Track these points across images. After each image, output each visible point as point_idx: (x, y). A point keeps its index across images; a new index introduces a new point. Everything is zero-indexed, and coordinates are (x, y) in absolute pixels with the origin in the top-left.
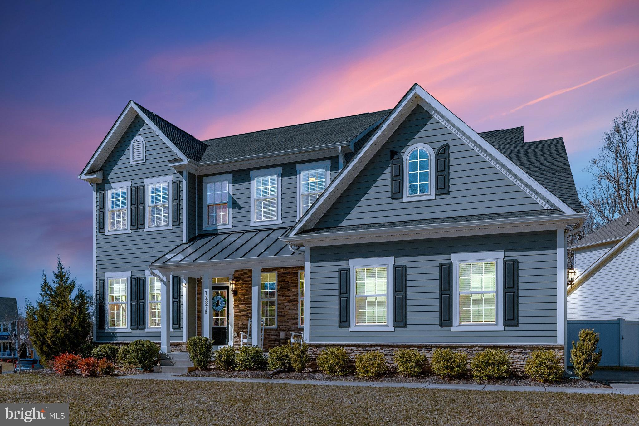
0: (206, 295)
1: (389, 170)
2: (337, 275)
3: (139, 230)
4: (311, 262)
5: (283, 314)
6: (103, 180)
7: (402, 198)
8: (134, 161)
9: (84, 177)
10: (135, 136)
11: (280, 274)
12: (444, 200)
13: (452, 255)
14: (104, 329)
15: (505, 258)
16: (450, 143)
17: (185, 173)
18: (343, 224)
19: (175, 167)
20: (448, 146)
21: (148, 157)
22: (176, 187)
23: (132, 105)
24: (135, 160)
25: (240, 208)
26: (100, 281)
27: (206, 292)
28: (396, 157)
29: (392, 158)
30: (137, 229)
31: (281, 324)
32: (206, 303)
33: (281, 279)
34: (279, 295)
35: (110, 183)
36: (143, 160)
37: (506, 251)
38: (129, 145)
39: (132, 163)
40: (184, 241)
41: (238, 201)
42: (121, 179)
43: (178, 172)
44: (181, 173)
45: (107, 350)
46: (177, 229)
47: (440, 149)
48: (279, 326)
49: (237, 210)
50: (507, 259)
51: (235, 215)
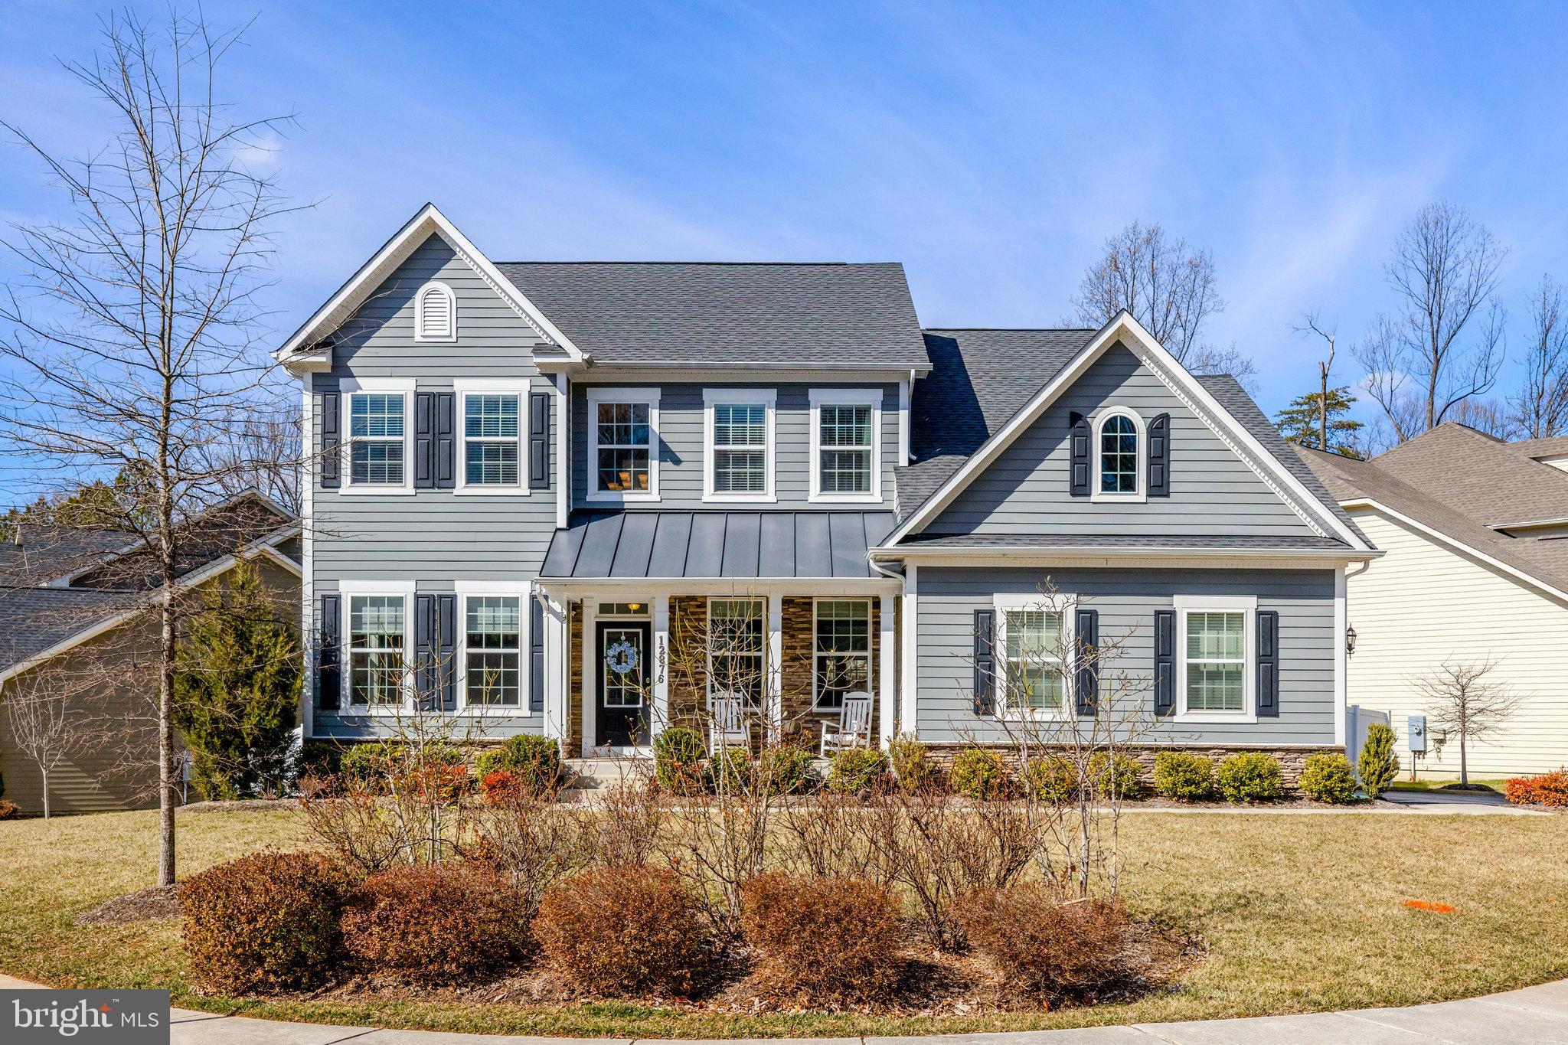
0: (662, 644)
1: (1066, 443)
2: (970, 620)
3: (436, 490)
6: (333, 368)
7: (1090, 495)
8: (425, 336)
9: (286, 354)
10: (429, 279)
12: (1159, 504)
13: (1177, 597)
14: (338, 708)
15: (1259, 608)
16: (1172, 413)
17: (562, 380)
18: (980, 529)
19: (539, 365)
20: (1166, 417)
21: (462, 332)
22: (541, 405)
23: (433, 213)
24: (427, 333)
25: (677, 461)
26: (324, 598)
27: (661, 638)
28: (1080, 423)
29: (1072, 424)
30: (433, 488)
35: (352, 376)
36: (450, 336)
37: (1261, 596)
38: (409, 297)
39: (418, 338)
40: (562, 522)
41: (673, 447)
42: (388, 371)
43: (543, 375)
44: (553, 377)
46: (540, 495)
47: (1155, 419)
49: (669, 465)
50: (1261, 609)
51: (665, 475)
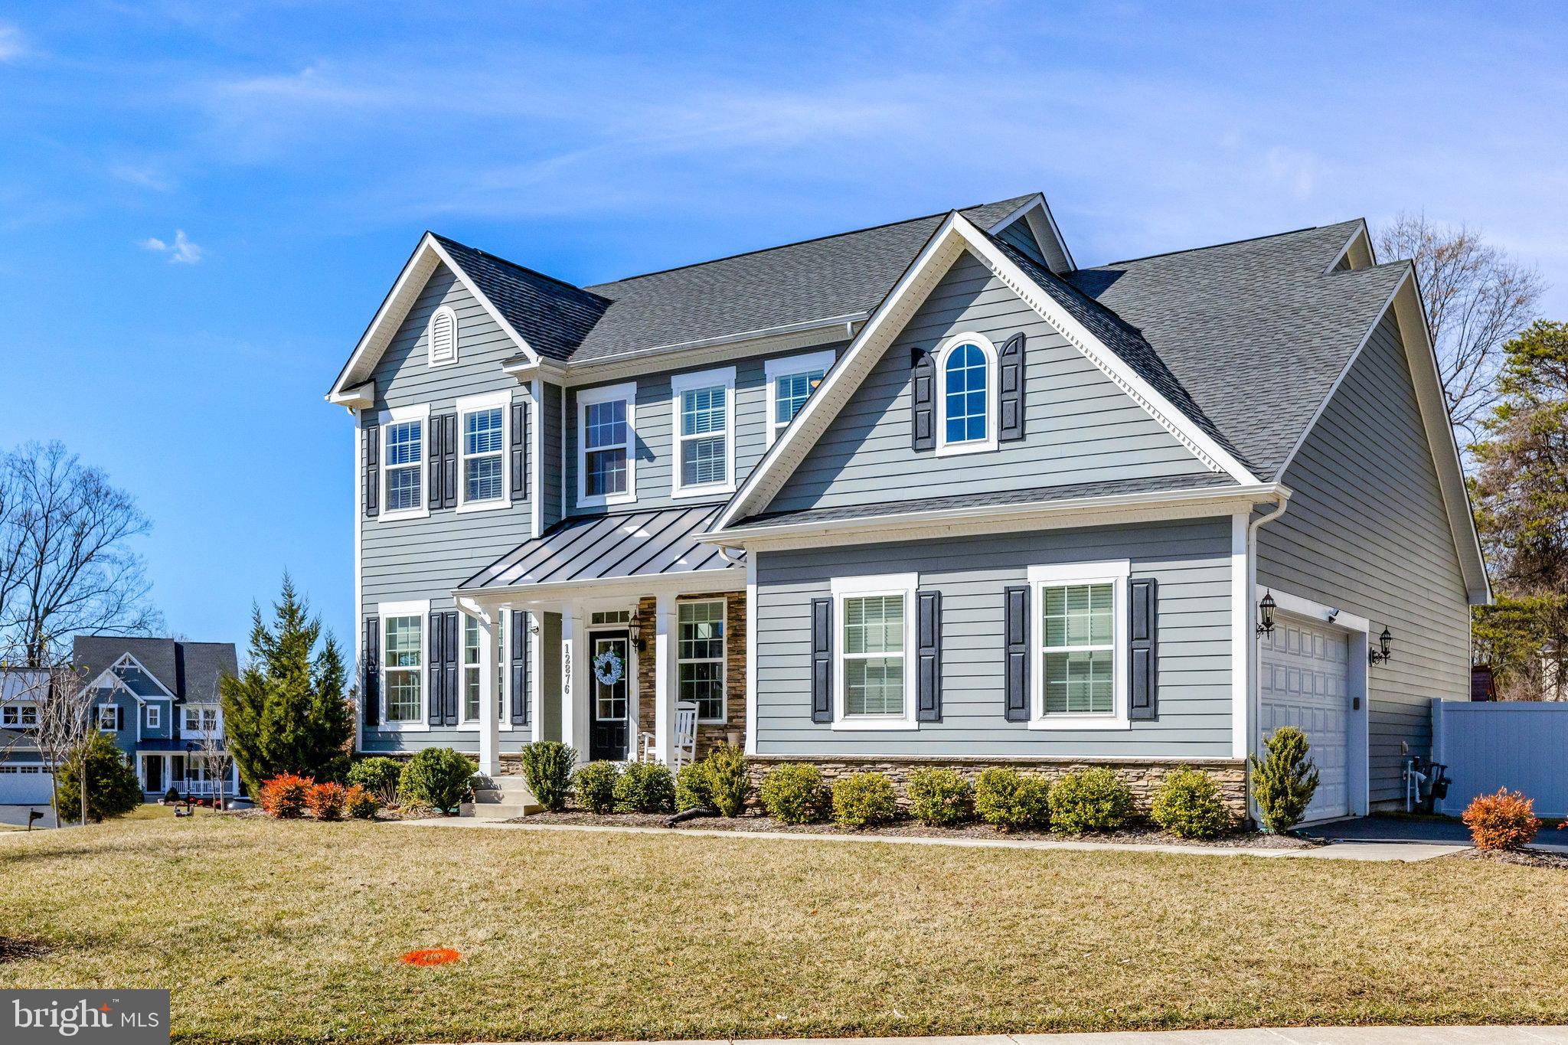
0: (567, 652)
1: (908, 389)
2: (808, 611)
3: (445, 510)
4: (759, 584)
5: (739, 692)
6: (375, 402)
7: (933, 448)
8: (435, 362)
9: (336, 397)
10: (438, 305)
11: (733, 603)
12: (1014, 452)
13: (1030, 569)
14: (378, 724)
15: (1131, 576)
16: (1029, 332)
17: (537, 387)
18: (822, 503)
19: (516, 374)
20: (1022, 337)
21: (463, 352)
22: (519, 416)
23: (430, 240)
24: (438, 358)
25: (651, 458)
26: (368, 621)
27: (567, 646)
28: (921, 362)
29: (914, 364)
30: (441, 508)
31: (735, 714)
32: (568, 671)
33: (734, 615)
34: (730, 649)
35: (387, 409)
36: (453, 358)
37: (1133, 560)
38: (426, 326)
39: (432, 364)
40: (535, 534)
41: (648, 443)
42: (410, 400)
43: (522, 384)
44: (528, 385)
45: (379, 771)
46: (520, 507)
47: (1007, 344)
48: (730, 719)
49: (645, 462)
50: (1135, 577)
51: (641, 474)
